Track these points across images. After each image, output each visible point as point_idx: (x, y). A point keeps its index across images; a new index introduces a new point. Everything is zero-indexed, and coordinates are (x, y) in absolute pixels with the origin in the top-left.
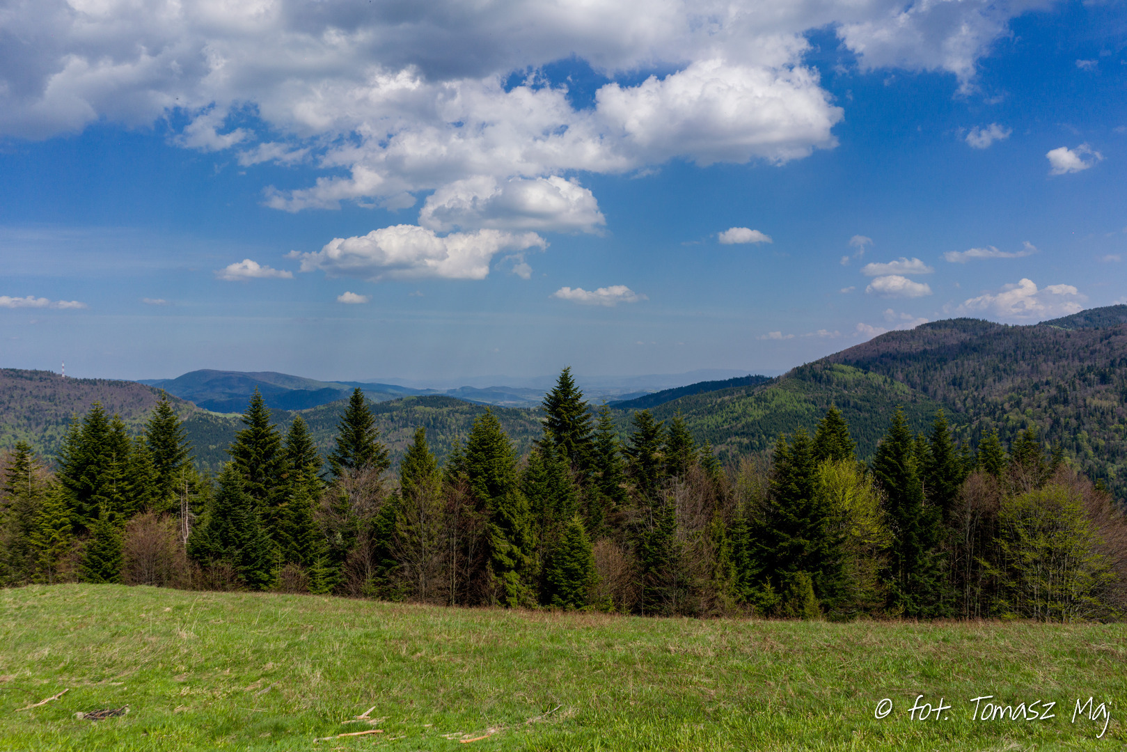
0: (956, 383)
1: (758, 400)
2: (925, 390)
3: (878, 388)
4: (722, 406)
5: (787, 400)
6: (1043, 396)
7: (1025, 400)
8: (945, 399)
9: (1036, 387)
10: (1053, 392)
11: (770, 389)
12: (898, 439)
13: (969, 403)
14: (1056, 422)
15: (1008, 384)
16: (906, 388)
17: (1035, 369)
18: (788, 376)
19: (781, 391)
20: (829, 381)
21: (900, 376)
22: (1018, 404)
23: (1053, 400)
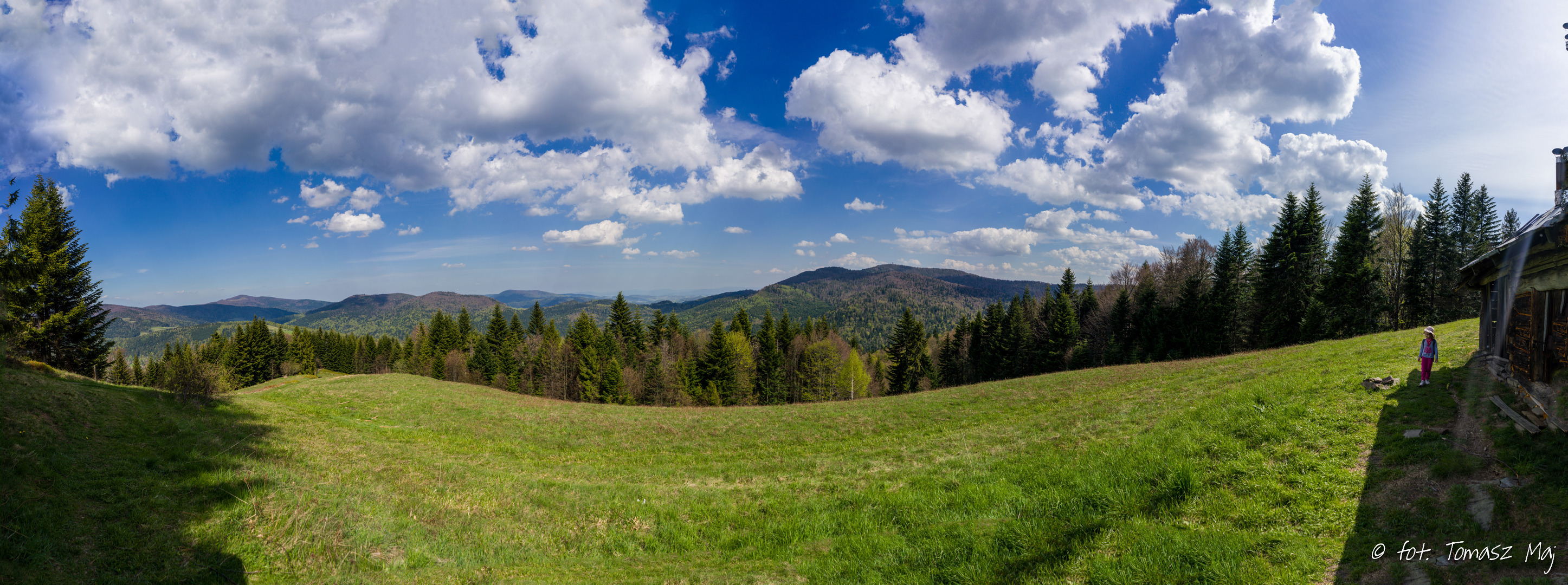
0: (831, 294)
1: (750, 301)
2: (818, 296)
4: (734, 303)
5: (761, 300)
6: (862, 299)
7: (856, 301)
8: (826, 300)
9: (860, 295)
10: (866, 297)
11: (755, 296)
12: (768, 321)
13: (835, 302)
14: (866, 309)
15: (850, 294)
16: (811, 296)
17: (860, 288)
18: (762, 290)
19: (759, 297)
20: (780, 293)
21: (809, 290)
22: (853, 302)
23: (866, 301)
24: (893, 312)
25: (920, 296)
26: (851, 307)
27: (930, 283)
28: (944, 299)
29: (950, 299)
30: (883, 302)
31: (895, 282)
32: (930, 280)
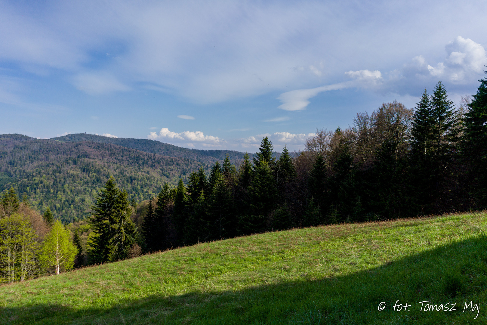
6: (50, 170)
7: (43, 171)
8: (6, 171)
9: (48, 166)
10: (55, 168)
13: (17, 173)
14: (55, 181)
15: (36, 164)
17: (47, 159)
22: (40, 173)
23: (54, 172)
24: (87, 183)
25: (115, 166)
26: (37, 179)
27: (125, 153)
28: (140, 169)
29: (146, 169)
30: (75, 173)
31: (88, 152)
32: (126, 150)
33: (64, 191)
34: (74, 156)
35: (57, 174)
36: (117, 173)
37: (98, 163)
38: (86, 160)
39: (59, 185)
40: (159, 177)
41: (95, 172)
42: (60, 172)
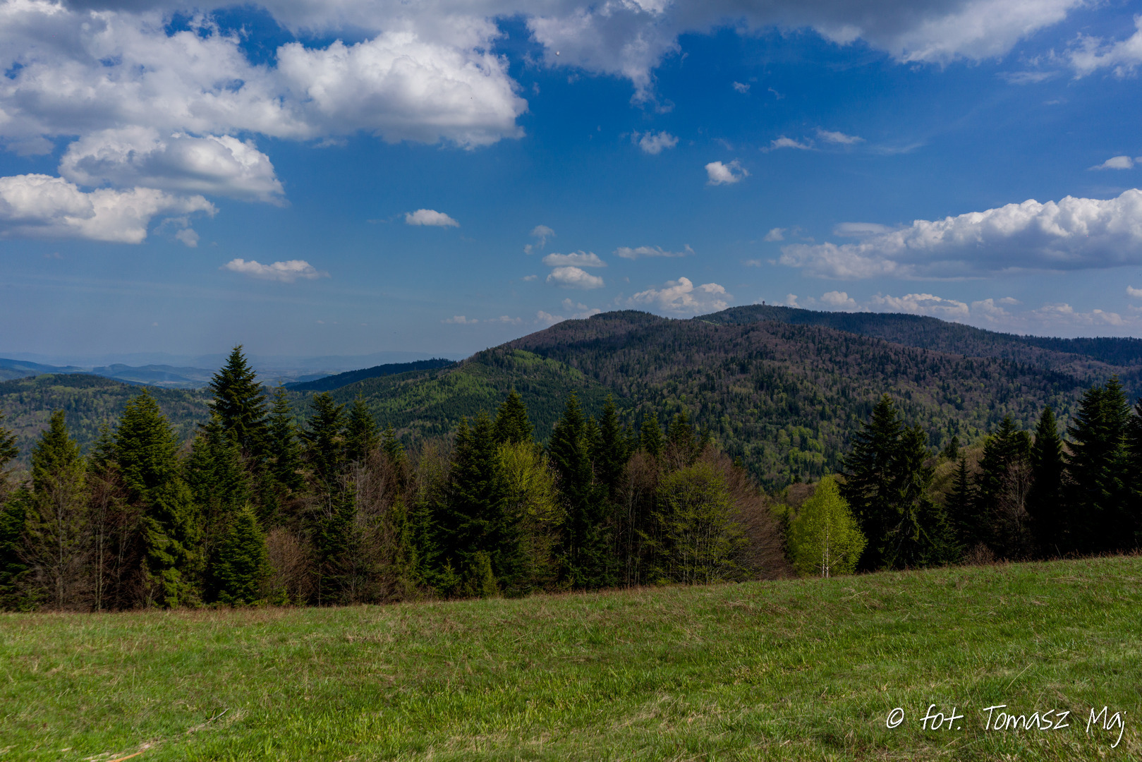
0: (624, 370)
1: (442, 383)
2: (596, 376)
3: (554, 374)
4: (405, 389)
5: (470, 384)
6: (695, 383)
7: (680, 387)
8: (613, 385)
9: (690, 375)
10: (703, 380)
13: (634, 388)
14: (705, 407)
15: (667, 372)
16: (580, 374)
17: (689, 359)
19: (464, 375)
23: (703, 387)
24: (767, 414)
26: (671, 402)
30: (744, 391)
33: (722, 430)
34: (741, 354)
35: (709, 394)
36: (832, 393)
37: (793, 370)
38: (766, 362)
39: (712, 418)
40: (937, 408)
41: (785, 390)
42: (713, 389)
